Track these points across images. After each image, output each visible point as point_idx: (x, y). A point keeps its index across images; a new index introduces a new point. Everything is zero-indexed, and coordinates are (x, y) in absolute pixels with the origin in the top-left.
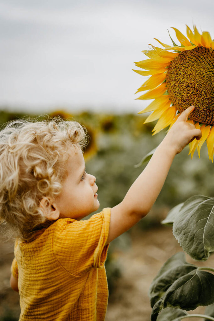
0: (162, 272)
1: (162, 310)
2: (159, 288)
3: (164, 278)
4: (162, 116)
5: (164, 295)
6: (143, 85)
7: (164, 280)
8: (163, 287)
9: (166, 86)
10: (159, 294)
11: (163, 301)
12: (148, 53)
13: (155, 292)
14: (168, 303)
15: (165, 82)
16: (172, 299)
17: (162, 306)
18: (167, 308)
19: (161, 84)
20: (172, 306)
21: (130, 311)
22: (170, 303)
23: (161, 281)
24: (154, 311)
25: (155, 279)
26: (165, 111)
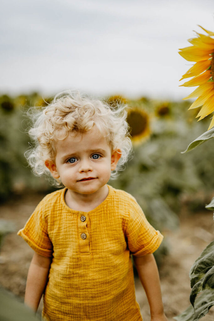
0: (204, 254)
1: (201, 291)
2: (199, 270)
3: (205, 260)
4: (205, 103)
5: (204, 277)
6: (188, 72)
7: (205, 262)
8: (203, 269)
9: (211, 73)
10: (199, 276)
11: (202, 283)
12: (193, 41)
13: (196, 273)
14: (207, 285)
15: (210, 69)
16: (211, 282)
17: (201, 288)
18: (206, 290)
19: (205, 71)
20: (211, 289)
21: (175, 288)
22: (209, 286)
23: (202, 263)
24: (193, 292)
25: (196, 261)
26: (209, 98)
